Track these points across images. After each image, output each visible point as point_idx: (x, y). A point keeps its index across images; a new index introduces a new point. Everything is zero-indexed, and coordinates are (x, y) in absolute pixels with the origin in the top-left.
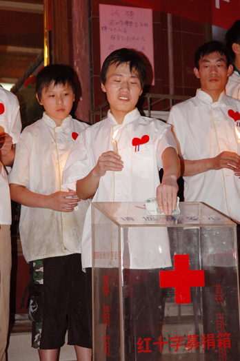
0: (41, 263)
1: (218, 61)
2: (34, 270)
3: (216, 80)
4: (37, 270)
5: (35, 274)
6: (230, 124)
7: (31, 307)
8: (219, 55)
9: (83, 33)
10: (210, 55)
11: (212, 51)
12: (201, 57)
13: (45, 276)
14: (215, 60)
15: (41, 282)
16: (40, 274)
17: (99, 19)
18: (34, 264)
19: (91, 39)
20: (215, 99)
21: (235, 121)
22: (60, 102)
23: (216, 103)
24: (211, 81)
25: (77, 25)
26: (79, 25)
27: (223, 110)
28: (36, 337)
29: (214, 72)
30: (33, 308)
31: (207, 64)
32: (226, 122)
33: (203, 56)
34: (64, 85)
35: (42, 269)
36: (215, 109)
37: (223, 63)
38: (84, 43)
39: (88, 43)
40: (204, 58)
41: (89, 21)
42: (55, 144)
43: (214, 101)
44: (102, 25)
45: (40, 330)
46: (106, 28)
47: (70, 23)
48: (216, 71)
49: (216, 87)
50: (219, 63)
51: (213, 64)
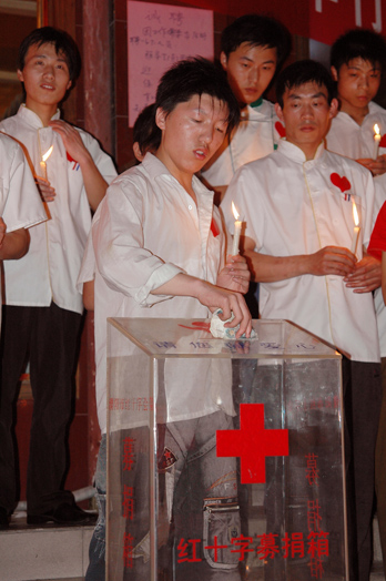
1: (315, 97)
3: (312, 129)
6: (334, 197)
8: (316, 87)
9: (101, 49)
10: (302, 87)
11: (305, 80)
12: (287, 89)
14: (309, 96)
17: (126, 24)
19: (112, 57)
20: (310, 156)
21: (343, 191)
23: (312, 162)
24: (302, 129)
25: (91, 34)
26: (94, 34)
27: (323, 172)
29: (308, 116)
31: (297, 101)
32: (329, 193)
33: (290, 88)
36: (311, 171)
37: (322, 99)
38: (101, 63)
39: (108, 63)
40: (292, 92)
41: (111, 28)
43: (308, 160)
44: (131, 34)
46: (137, 40)
47: (80, 31)
48: (312, 114)
49: (312, 140)
50: (316, 100)
51: (307, 102)
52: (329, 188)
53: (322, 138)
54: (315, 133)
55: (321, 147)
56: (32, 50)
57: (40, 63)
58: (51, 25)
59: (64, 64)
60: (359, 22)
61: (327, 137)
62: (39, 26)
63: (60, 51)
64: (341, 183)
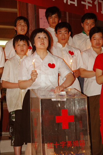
0: (14, 113)
1: (65, 31)
2: (11, 116)
3: (64, 40)
4: (12, 116)
5: (12, 117)
7: (10, 130)
8: (65, 29)
9: (33, 21)
10: (62, 29)
11: (63, 27)
12: (58, 29)
13: (15, 118)
14: (64, 31)
15: (14, 120)
16: (13, 117)
17: (39, 15)
18: (11, 113)
19: (36, 23)
20: (64, 46)
21: (71, 55)
22: (22, 48)
23: (64, 48)
24: (62, 40)
25: (30, 17)
26: (31, 18)
27: (67, 50)
28: (12, 142)
29: (63, 36)
30: (11, 131)
31: (61, 33)
32: (68, 55)
33: (59, 29)
34: (24, 41)
35: (14, 115)
36: (64, 50)
37: (67, 32)
38: (33, 25)
39: (35, 25)
40: (59, 30)
41: (35, 16)
42: (19, 66)
43: (63, 47)
44: (40, 17)
45: (14, 139)
46: (42, 18)
47: (28, 17)
48: (64, 36)
49: (64, 42)
50: (65, 32)
51: (63, 33)
52: (68, 54)
53: (67, 42)
54: (65, 41)
55: (66, 44)
56: (18, 22)
57: (20, 25)
58: (21, 16)
59: (26, 25)
60: (97, 11)
61: (68, 42)
62: (18, 16)
63: (25, 22)
64: (72, 53)
